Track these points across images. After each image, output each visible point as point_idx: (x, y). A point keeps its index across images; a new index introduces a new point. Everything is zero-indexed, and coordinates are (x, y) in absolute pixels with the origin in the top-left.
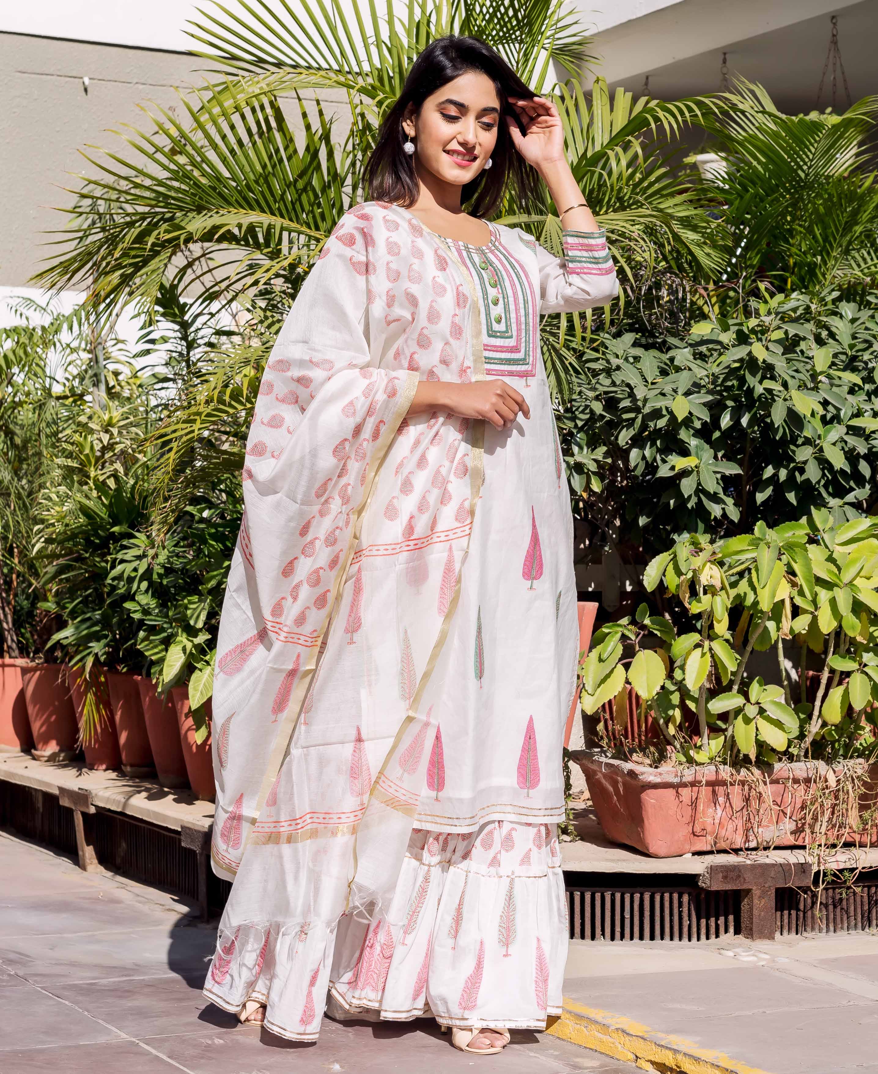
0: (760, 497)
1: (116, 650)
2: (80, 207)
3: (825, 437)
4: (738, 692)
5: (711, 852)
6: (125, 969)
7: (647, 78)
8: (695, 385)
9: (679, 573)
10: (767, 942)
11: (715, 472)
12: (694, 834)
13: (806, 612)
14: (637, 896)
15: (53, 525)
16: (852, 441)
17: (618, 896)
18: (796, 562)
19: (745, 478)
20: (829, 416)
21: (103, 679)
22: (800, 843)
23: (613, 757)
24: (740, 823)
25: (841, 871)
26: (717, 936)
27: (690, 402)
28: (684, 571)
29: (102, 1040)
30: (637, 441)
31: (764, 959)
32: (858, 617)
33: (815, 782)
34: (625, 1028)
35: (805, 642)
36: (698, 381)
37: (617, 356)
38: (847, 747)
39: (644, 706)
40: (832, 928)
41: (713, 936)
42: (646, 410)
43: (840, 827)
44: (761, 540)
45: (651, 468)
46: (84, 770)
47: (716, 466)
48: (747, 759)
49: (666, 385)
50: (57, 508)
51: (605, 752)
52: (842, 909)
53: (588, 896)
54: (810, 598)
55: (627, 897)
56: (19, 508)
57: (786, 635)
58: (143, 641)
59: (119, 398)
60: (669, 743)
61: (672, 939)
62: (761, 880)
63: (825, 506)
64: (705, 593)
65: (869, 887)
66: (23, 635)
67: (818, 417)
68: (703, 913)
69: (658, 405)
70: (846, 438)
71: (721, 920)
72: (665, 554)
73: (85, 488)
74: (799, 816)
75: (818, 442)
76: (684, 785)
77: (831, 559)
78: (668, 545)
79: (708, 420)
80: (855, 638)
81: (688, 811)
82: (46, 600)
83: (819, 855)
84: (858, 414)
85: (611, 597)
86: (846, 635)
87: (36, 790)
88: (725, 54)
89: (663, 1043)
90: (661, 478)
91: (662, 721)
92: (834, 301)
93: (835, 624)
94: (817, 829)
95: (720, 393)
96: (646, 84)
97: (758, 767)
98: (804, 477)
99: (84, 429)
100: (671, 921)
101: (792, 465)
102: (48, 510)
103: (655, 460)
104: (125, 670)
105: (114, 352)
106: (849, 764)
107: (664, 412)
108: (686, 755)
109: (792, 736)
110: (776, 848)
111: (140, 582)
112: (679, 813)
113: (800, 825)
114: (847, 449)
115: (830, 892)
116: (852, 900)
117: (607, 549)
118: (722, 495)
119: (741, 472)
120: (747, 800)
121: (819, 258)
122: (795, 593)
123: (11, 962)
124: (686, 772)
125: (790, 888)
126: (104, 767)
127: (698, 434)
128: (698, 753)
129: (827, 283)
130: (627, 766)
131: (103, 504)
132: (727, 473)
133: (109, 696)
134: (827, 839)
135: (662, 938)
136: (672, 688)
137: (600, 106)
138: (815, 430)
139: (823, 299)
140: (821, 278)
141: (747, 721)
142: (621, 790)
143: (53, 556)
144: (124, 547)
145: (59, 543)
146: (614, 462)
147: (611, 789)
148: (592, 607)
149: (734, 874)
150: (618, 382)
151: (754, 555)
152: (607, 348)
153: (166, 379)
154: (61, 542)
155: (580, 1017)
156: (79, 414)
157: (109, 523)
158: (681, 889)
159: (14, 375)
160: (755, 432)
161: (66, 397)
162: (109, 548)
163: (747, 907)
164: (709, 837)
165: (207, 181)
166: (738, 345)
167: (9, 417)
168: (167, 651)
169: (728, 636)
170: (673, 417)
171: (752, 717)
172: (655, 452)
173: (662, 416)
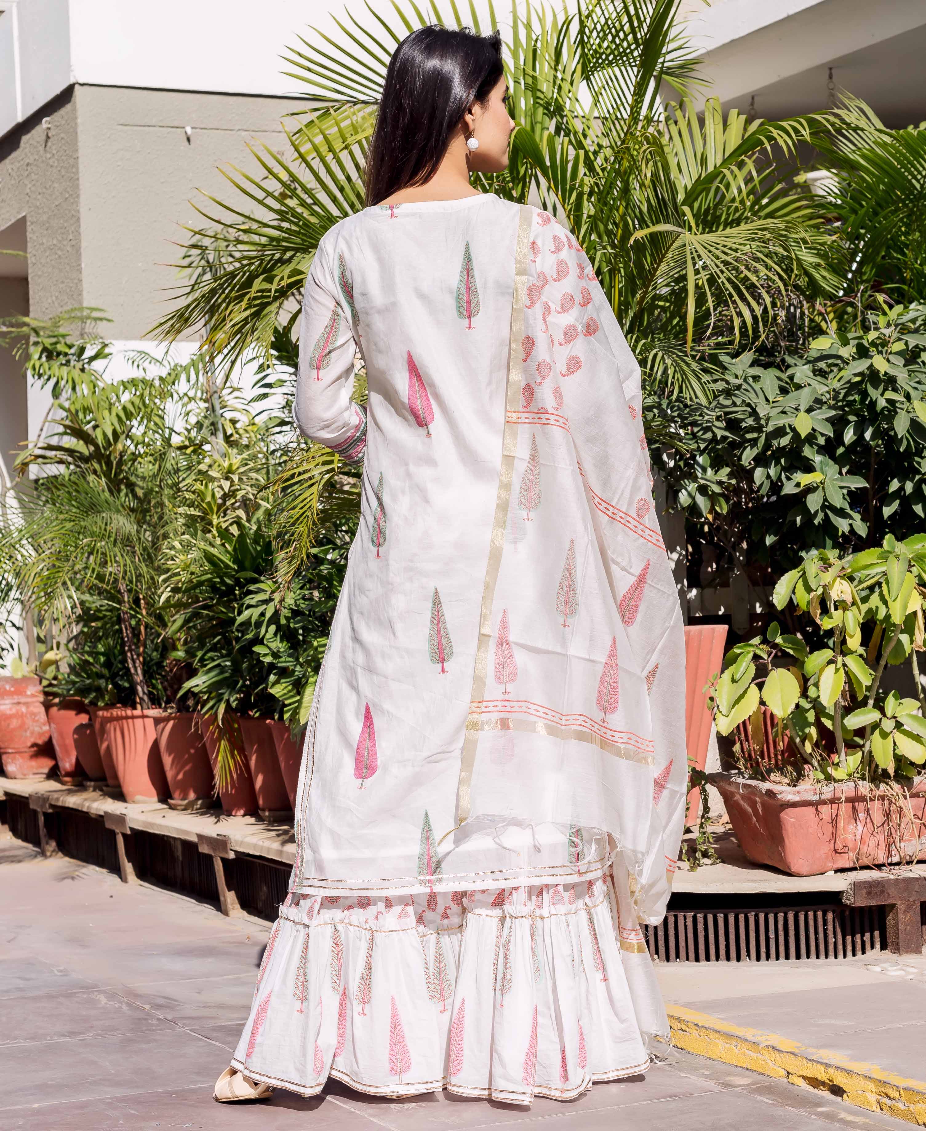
0: (887, 511)
1: (248, 695)
4: (874, 707)
5: (854, 869)
7: (753, 98)
8: (818, 402)
9: (809, 589)
10: (914, 956)
11: (842, 488)
12: (836, 851)
14: (781, 916)
15: (178, 574)
17: (762, 916)
19: (871, 493)
21: (236, 726)
23: (750, 778)
24: (882, 838)
26: (864, 953)
27: (812, 418)
28: (814, 587)
30: (760, 460)
31: (913, 973)
34: (775, 1044)
36: (819, 397)
37: (737, 377)
39: (781, 726)
41: (859, 953)
42: (770, 428)
44: (890, 552)
45: (776, 487)
46: (222, 817)
47: (842, 481)
48: (885, 774)
49: (789, 401)
50: (182, 557)
51: (742, 774)
53: (731, 918)
55: (771, 917)
56: (144, 558)
57: (919, 647)
58: (274, 684)
59: (237, 445)
60: (807, 762)
61: (818, 957)
62: (905, 894)
64: (836, 609)
66: (154, 687)
68: (848, 929)
69: (780, 423)
71: (867, 936)
72: (794, 571)
73: (209, 536)
76: (824, 803)
78: (796, 562)
79: (832, 436)
81: (829, 828)
82: (175, 649)
85: (741, 619)
87: (175, 839)
88: (831, 69)
89: (814, 1058)
90: (786, 496)
91: (798, 740)
95: (842, 408)
96: (752, 104)
97: (898, 782)
99: (204, 476)
100: (817, 939)
101: (917, 477)
102: (173, 560)
103: (779, 479)
104: (257, 715)
105: (230, 400)
107: (788, 430)
108: (824, 772)
110: (919, 862)
111: (268, 626)
112: (820, 830)
117: (735, 571)
118: (849, 511)
119: (867, 485)
120: (888, 814)
123: (159, 1007)
124: (825, 789)
126: (242, 812)
127: (822, 450)
128: (836, 770)
130: (765, 786)
131: (227, 551)
132: (853, 486)
133: (242, 741)
135: (808, 957)
136: (807, 706)
137: (712, 126)
141: (884, 735)
142: (760, 810)
143: (179, 606)
144: (250, 592)
145: (184, 592)
146: (738, 483)
147: (750, 810)
148: (722, 630)
149: (877, 890)
150: (738, 402)
151: (883, 569)
152: (726, 368)
153: (283, 423)
154: (187, 590)
155: (729, 1036)
156: (199, 463)
157: (234, 569)
158: (825, 907)
159: (132, 427)
160: (879, 446)
161: (186, 447)
162: (235, 595)
163: (892, 922)
164: (851, 854)
165: (317, 221)
166: (859, 359)
167: (129, 469)
168: (300, 695)
169: (861, 651)
170: (796, 434)
171: (889, 731)
172: (779, 470)
173: (785, 434)
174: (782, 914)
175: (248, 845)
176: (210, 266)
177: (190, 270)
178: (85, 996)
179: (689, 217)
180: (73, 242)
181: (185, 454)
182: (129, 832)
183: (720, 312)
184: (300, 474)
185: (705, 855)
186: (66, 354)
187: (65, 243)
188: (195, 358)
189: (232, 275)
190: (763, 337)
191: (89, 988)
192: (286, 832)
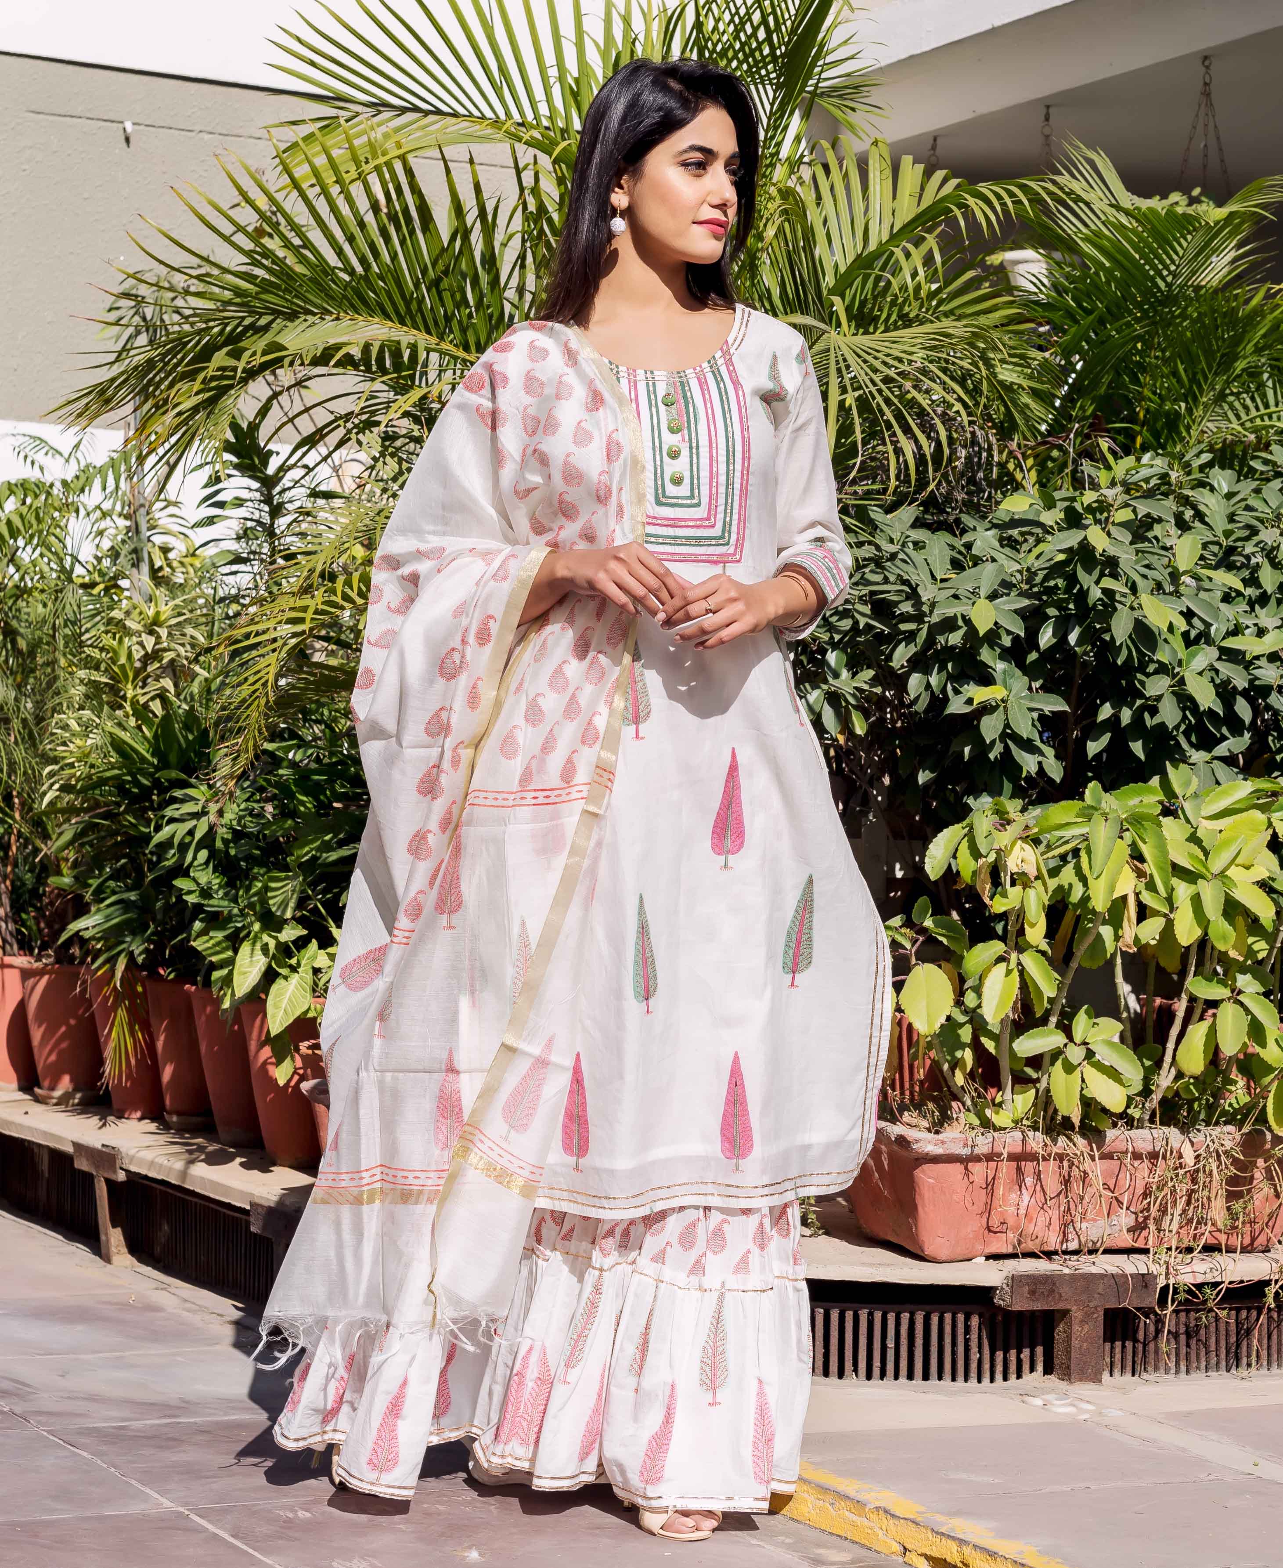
0: (1093, 748)
1: (160, 947)
2: (118, 308)
3: (1188, 662)
4: (1057, 1027)
5: (1014, 1256)
6: (168, 1406)
7: (935, 140)
8: (1007, 585)
9: (976, 854)
10: (1091, 1386)
11: (1031, 710)
12: (989, 1229)
13: (1157, 913)
14: (905, 1317)
15: (72, 765)
16: (1226, 670)
17: (878, 1315)
18: (1144, 843)
19: (1072, 720)
20: (1193, 634)
21: (140, 989)
22: (1140, 1244)
24: (1055, 1215)
25: (1200, 1286)
26: (1019, 1376)
27: (996, 608)
28: (983, 851)
29: (136, 1508)
30: (918, 663)
31: (1087, 1411)
32: (1231, 922)
33: (1164, 1157)
34: (889, 1507)
35: (1154, 956)
36: (1008, 579)
37: (892, 541)
38: (1211, 1108)
39: (922, 1044)
40: (1183, 1368)
41: (1013, 1376)
42: (935, 618)
43: (1199, 1223)
44: (1096, 809)
45: (939, 702)
46: (111, 1118)
47: (1032, 700)
48: (1067, 1124)
49: (964, 582)
50: (78, 742)
52: (1199, 1340)
53: (835, 1315)
54: (1164, 895)
55: (891, 1317)
56: (23, 739)
57: (1127, 946)
58: (199, 935)
59: (167, 584)
60: (956, 1098)
61: (954, 1379)
62: (1084, 1297)
63: (1185, 762)
64: (1013, 883)
65: (1238, 1310)
66: (24, 924)
67: (1178, 633)
68: (1000, 1342)
69: (950, 612)
70: (1218, 665)
71: (1026, 1354)
72: (957, 827)
73: (119, 713)
74: (1140, 1207)
75: (1177, 670)
76: (977, 1159)
77: (1194, 839)
78: (961, 813)
79: (1022, 634)
80: (1226, 953)
81: (982, 1196)
82: (59, 873)
83: (1167, 1263)
84: (1236, 631)
86: (1213, 948)
87: (39, 1146)
88: (1048, 107)
89: (943, 1530)
90: (953, 716)
91: (946, 1067)
92: (1202, 468)
93: (1198, 932)
94: (1165, 1225)
95: (1038, 596)
96: (934, 148)
97: (1083, 1135)
98: (1157, 720)
99: (119, 628)
100: (954, 1353)
101: (1139, 702)
102: (64, 744)
103: (944, 690)
104: (172, 976)
105: (163, 518)
106: (1214, 1133)
107: (960, 622)
108: (980, 1115)
109: (1132, 1091)
110: (1107, 1251)
111: (196, 851)
112: (968, 1198)
113: (1141, 1220)
114: (1218, 681)
115: (1183, 1315)
116: (1212, 1329)
117: (869, 818)
118: (1038, 743)
119: (1067, 709)
120: (1066, 1181)
121: (1183, 405)
122: (1141, 886)
123: (3, 1394)
124: (980, 1140)
125: (1125, 1310)
126: (138, 1114)
127: (1006, 654)
128: (997, 1113)
129: (1192, 442)
130: (895, 1130)
131: (145, 738)
132: (1048, 709)
133: (147, 1013)
134: (1180, 1240)
135: (940, 1378)
136: (962, 1019)
137: (878, 180)
138: (1175, 652)
139: (1188, 465)
140: (1184, 434)
141: (1069, 1068)
142: (886, 1164)
143: (71, 811)
144: (174, 800)
145: (79, 792)
146: (884, 692)
149: (1046, 1288)
150: (892, 578)
151: (1084, 830)
152: (876, 527)
153: (238, 560)
154: (83, 790)
155: (823, 1490)
156: (111, 608)
157: (152, 764)
158: (968, 1308)
159: (18, 548)
160: (1087, 654)
161: (93, 585)
162: (152, 801)
163: (1063, 1335)
164: (1011, 1235)
165: (307, 273)
166: (1068, 529)
167: (10, 609)
168: (236, 951)
169: (1044, 946)
170: (972, 629)
171: (1075, 1063)
172: (944, 679)
173: (956, 628)
174: (907, 1315)
175: (141, 1162)
176: (148, 326)
177: (117, 328)
179: (839, 306)
181: (91, 595)
183: (874, 448)
184: (257, 634)
188: (116, 456)
189: (180, 342)
190: (932, 486)
192: (201, 1149)
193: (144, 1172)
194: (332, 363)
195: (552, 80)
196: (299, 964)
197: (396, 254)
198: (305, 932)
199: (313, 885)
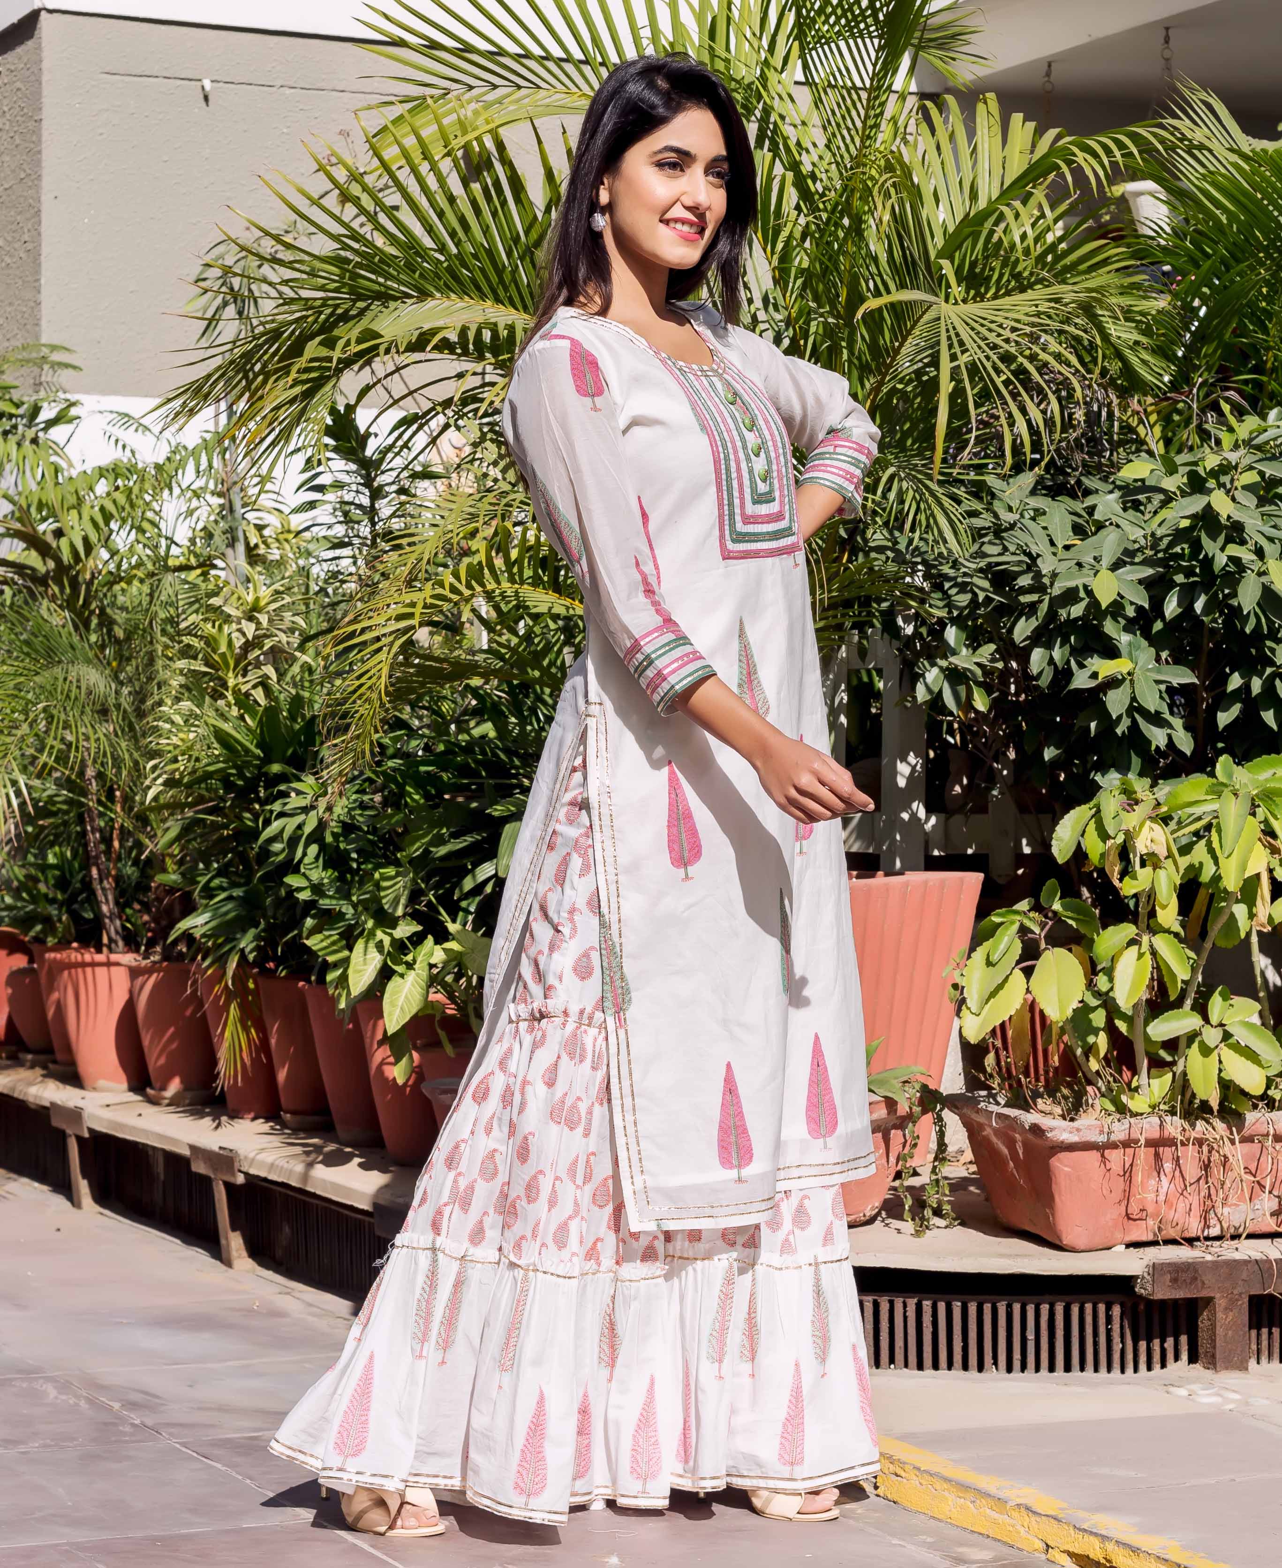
0: (1224, 719)
1: (272, 944)
2: (204, 279)
4: (1193, 1009)
5: (1154, 1243)
7: (1049, 65)
8: (1130, 552)
9: (1104, 836)
10: (1238, 1374)
11: (1158, 682)
12: (1128, 1217)
14: (1045, 1308)
15: (175, 759)
17: (1017, 1307)
18: (1276, 819)
19: (1201, 691)
21: (251, 985)
23: (1007, 1105)
24: (1196, 1201)
26: (1163, 1365)
27: (1118, 579)
28: (1111, 833)
29: (273, 1520)
30: (1041, 637)
31: (1233, 1401)
34: (1030, 1503)
36: (1132, 546)
37: (1010, 509)
39: (1055, 1031)
41: (1157, 1366)
42: (1056, 591)
44: (1226, 785)
45: (1063, 675)
46: (224, 1119)
47: (1159, 672)
48: (1205, 1107)
49: (1085, 550)
50: (181, 734)
51: (994, 1097)
53: (973, 1308)
55: (1030, 1309)
56: (123, 731)
57: (1262, 925)
58: (312, 933)
59: (264, 563)
60: (1090, 1083)
61: (1096, 1370)
62: (1228, 1284)
64: (1143, 864)
66: (128, 919)
68: (1143, 1331)
69: (1071, 584)
71: (1170, 1343)
72: (1085, 807)
73: (221, 703)
76: (1114, 1146)
78: (1089, 791)
79: (1147, 606)
81: (1120, 1184)
82: (164, 870)
85: (1001, 862)
87: (154, 1148)
88: (1167, 29)
89: (1085, 1526)
90: (1077, 690)
91: (1079, 1051)
95: (1164, 563)
96: (1048, 74)
97: (1223, 1119)
99: (218, 615)
100: (1096, 1344)
101: (1269, 670)
102: (167, 737)
103: (1068, 664)
104: (284, 973)
105: (257, 495)
107: (1082, 594)
108: (1116, 1101)
109: (1272, 1072)
110: (1250, 1236)
111: (306, 846)
112: (1105, 1185)
117: (995, 793)
118: (1167, 716)
119: (1196, 681)
120: (1206, 1167)
122: (1275, 862)
123: (133, 1406)
124: (1116, 1126)
125: (1271, 1296)
126: (252, 1115)
127: (1130, 626)
128: (1132, 1098)
130: (1030, 1118)
131: (249, 729)
132: (1176, 682)
133: (260, 1009)
135: (1083, 1369)
136: (1094, 1002)
137: (986, 138)
141: (1206, 1051)
142: (1021, 1152)
143: (175, 806)
144: (282, 794)
145: (184, 786)
146: (1006, 666)
147: (1005, 1151)
148: (975, 879)
149: (1188, 1276)
150: (1012, 548)
151: (1215, 806)
152: (994, 495)
153: (339, 545)
154: (189, 786)
155: (963, 1487)
156: (209, 595)
157: (258, 757)
158: (1110, 1297)
159: (110, 531)
160: (1215, 622)
161: (190, 568)
162: (259, 794)
163: (1207, 1323)
164: (1150, 1222)
165: (398, 253)
166: (1190, 494)
167: (105, 595)
168: (351, 950)
169: (1177, 928)
170: (1094, 603)
171: (1212, 1045)
172: (1067, 652)
173: (1079, 600)
174: (1047, 1306)
175: (262, 1164)
177: (205, 299)
178: (25, 1385)
179: (948, 269)
180: (29, 246)
181: (189, 580)
182: (86, 1135)
184: (363, 631)
185: (938, 1212)
186: (11, 416)
187: (17, 245)
188: (208, 436)
191: (29, 1372)
192: (318, 1149)
193: (263, 1174)
194: (429, 348)
195: (645, 42)
196: (415, 961)
197: (488, 227)
198: (420, 928)
199: (426, 880)
